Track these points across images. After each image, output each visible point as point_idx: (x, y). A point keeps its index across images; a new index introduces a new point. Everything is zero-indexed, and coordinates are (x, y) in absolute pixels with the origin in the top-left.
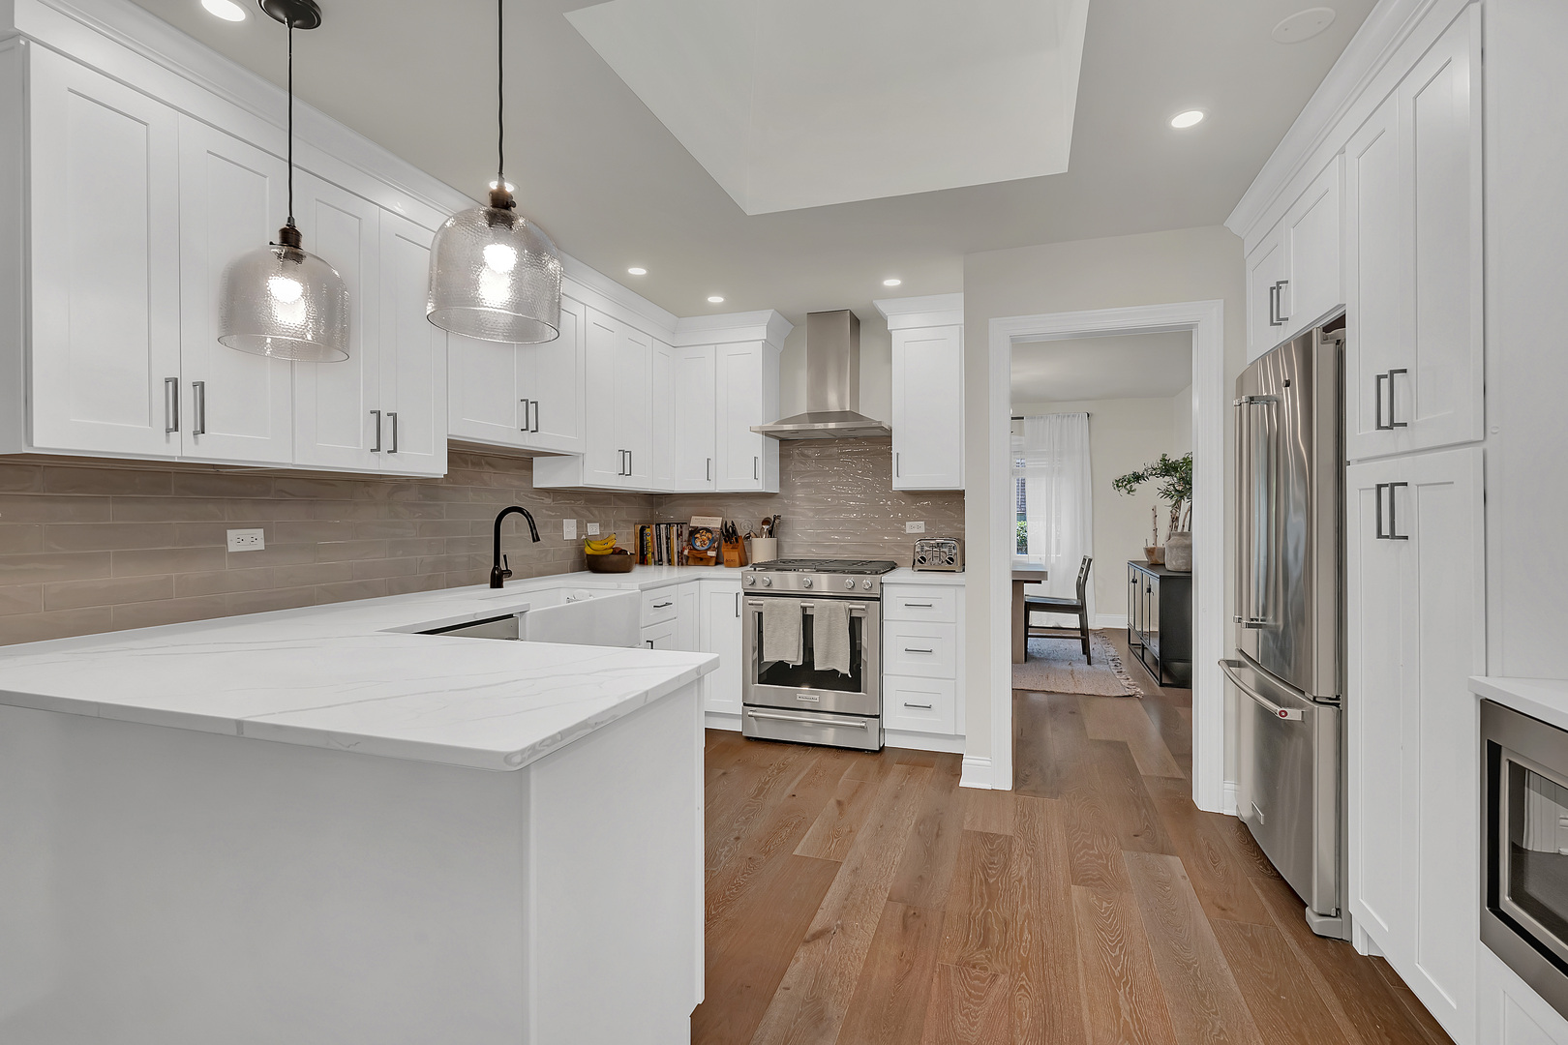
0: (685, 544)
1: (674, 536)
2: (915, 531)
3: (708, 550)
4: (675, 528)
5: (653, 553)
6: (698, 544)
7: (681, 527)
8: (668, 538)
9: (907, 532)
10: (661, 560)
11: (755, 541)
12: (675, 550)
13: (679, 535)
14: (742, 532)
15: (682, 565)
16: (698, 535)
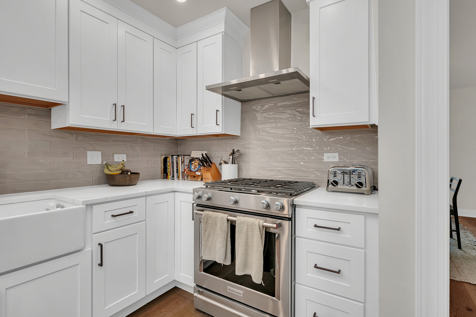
0: (186, 167)
1: (180, 163)
2: (331, 160)
3: (197, 171)
4: (180, 158)
5: (170, 173)
6: (193, 167)
7: (184, 158)
8: (177, 164)
9: (325, 161)
10: (173, 177)
11: (224, 166)
12: (181, 171)
13: (183, 162)
14: (216, 160)
15: (184, 180)
16: (193, 162)
